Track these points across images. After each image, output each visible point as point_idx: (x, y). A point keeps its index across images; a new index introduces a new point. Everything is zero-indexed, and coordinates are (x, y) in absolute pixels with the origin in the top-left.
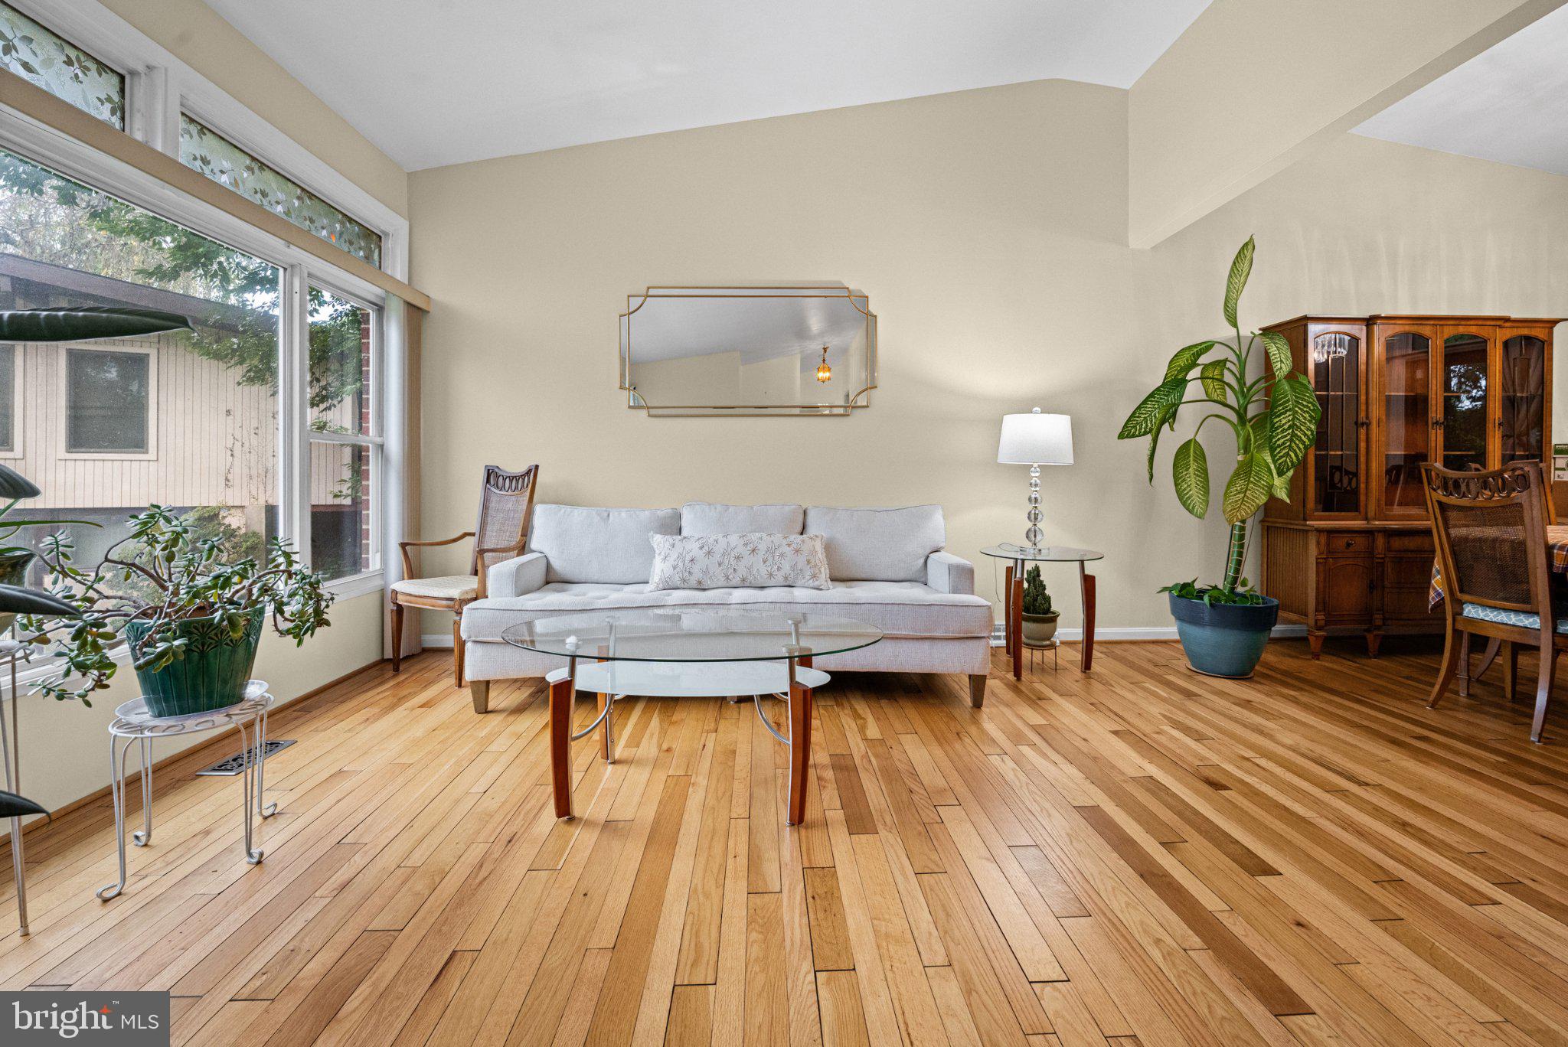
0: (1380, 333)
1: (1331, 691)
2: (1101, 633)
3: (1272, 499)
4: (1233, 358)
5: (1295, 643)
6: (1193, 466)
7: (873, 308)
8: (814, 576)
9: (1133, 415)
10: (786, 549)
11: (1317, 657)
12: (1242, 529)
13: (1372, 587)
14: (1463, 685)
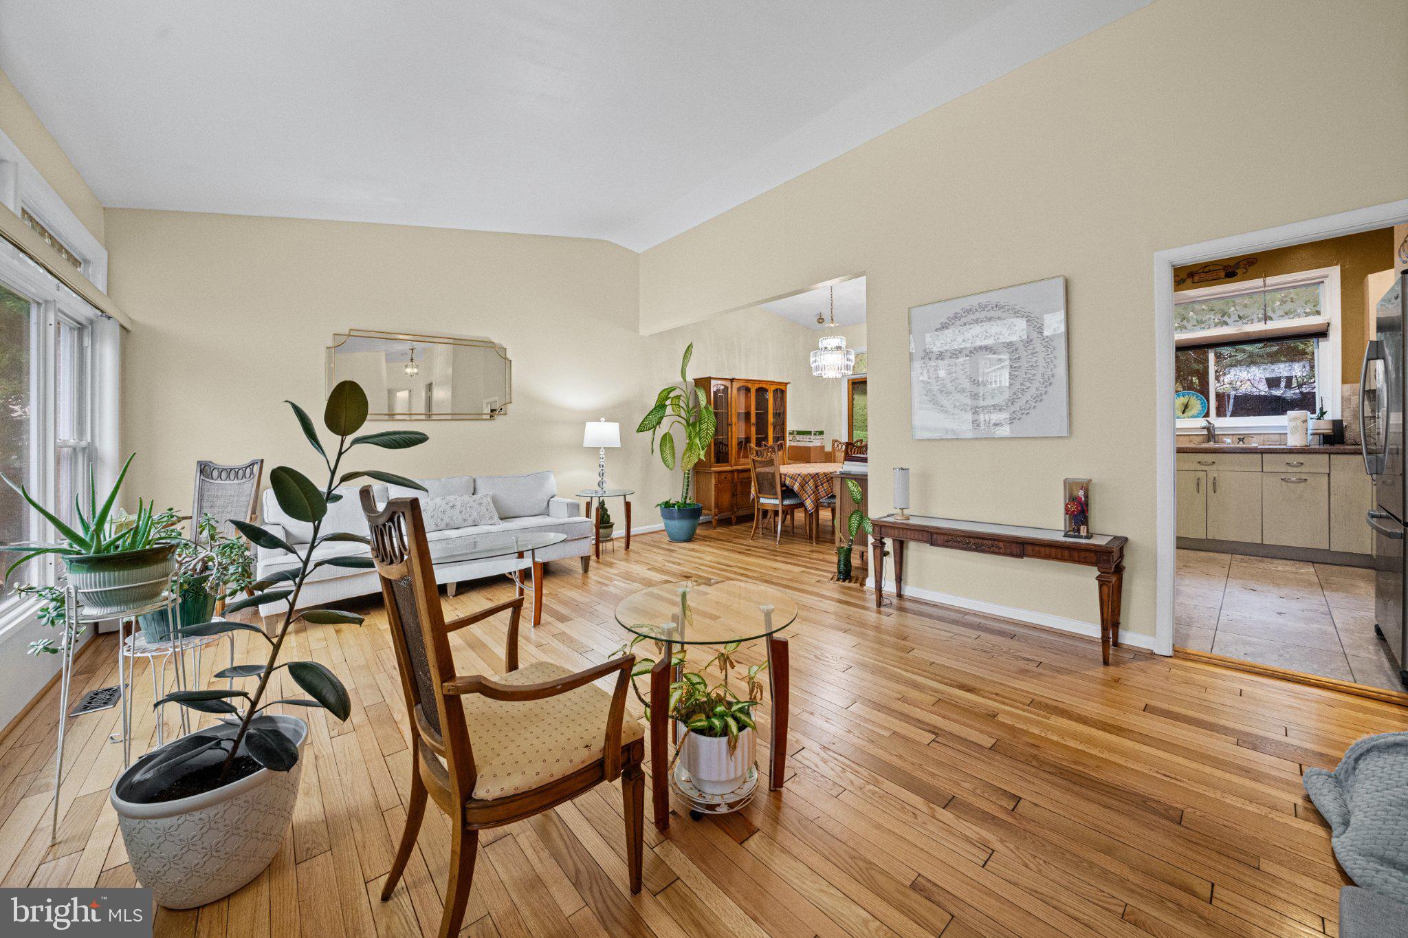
0: (736, 385)
1: (722, 540)
2: (633, 531)
3: (700, 460)
4: (684, 395)
5: (708, 523)
6: (668, 445)
7: (509, 355)
8: (491, 518)
9: (644, 421)
10: (474, 504)
11: (715, 528)
12: (689, 474)
13: (733, 496)
14: (761, 530)
